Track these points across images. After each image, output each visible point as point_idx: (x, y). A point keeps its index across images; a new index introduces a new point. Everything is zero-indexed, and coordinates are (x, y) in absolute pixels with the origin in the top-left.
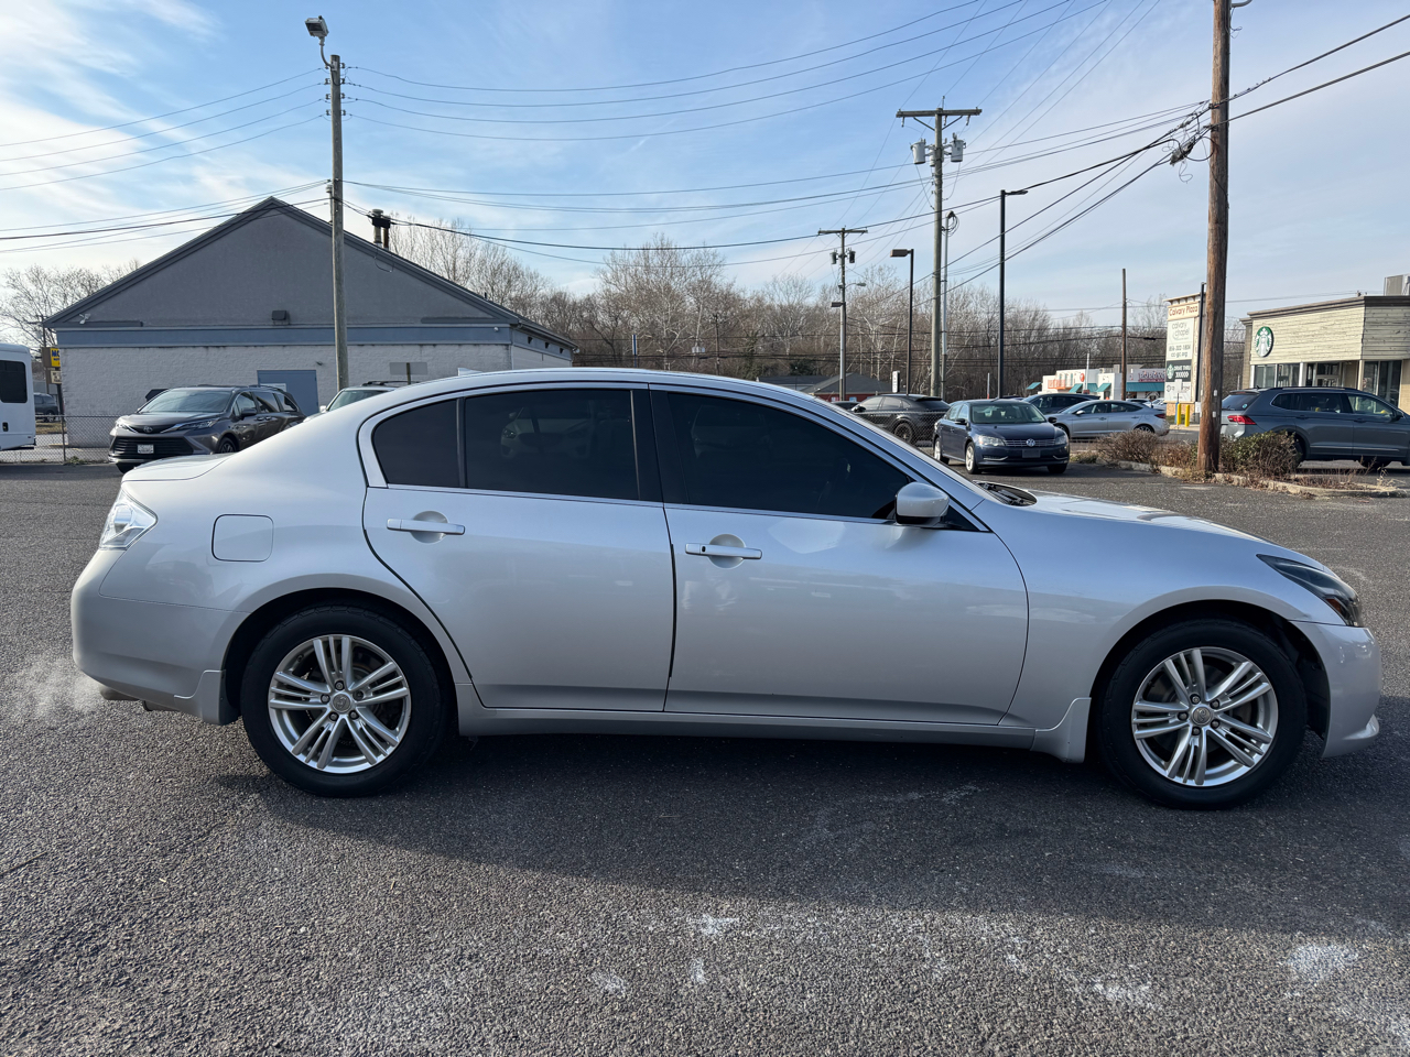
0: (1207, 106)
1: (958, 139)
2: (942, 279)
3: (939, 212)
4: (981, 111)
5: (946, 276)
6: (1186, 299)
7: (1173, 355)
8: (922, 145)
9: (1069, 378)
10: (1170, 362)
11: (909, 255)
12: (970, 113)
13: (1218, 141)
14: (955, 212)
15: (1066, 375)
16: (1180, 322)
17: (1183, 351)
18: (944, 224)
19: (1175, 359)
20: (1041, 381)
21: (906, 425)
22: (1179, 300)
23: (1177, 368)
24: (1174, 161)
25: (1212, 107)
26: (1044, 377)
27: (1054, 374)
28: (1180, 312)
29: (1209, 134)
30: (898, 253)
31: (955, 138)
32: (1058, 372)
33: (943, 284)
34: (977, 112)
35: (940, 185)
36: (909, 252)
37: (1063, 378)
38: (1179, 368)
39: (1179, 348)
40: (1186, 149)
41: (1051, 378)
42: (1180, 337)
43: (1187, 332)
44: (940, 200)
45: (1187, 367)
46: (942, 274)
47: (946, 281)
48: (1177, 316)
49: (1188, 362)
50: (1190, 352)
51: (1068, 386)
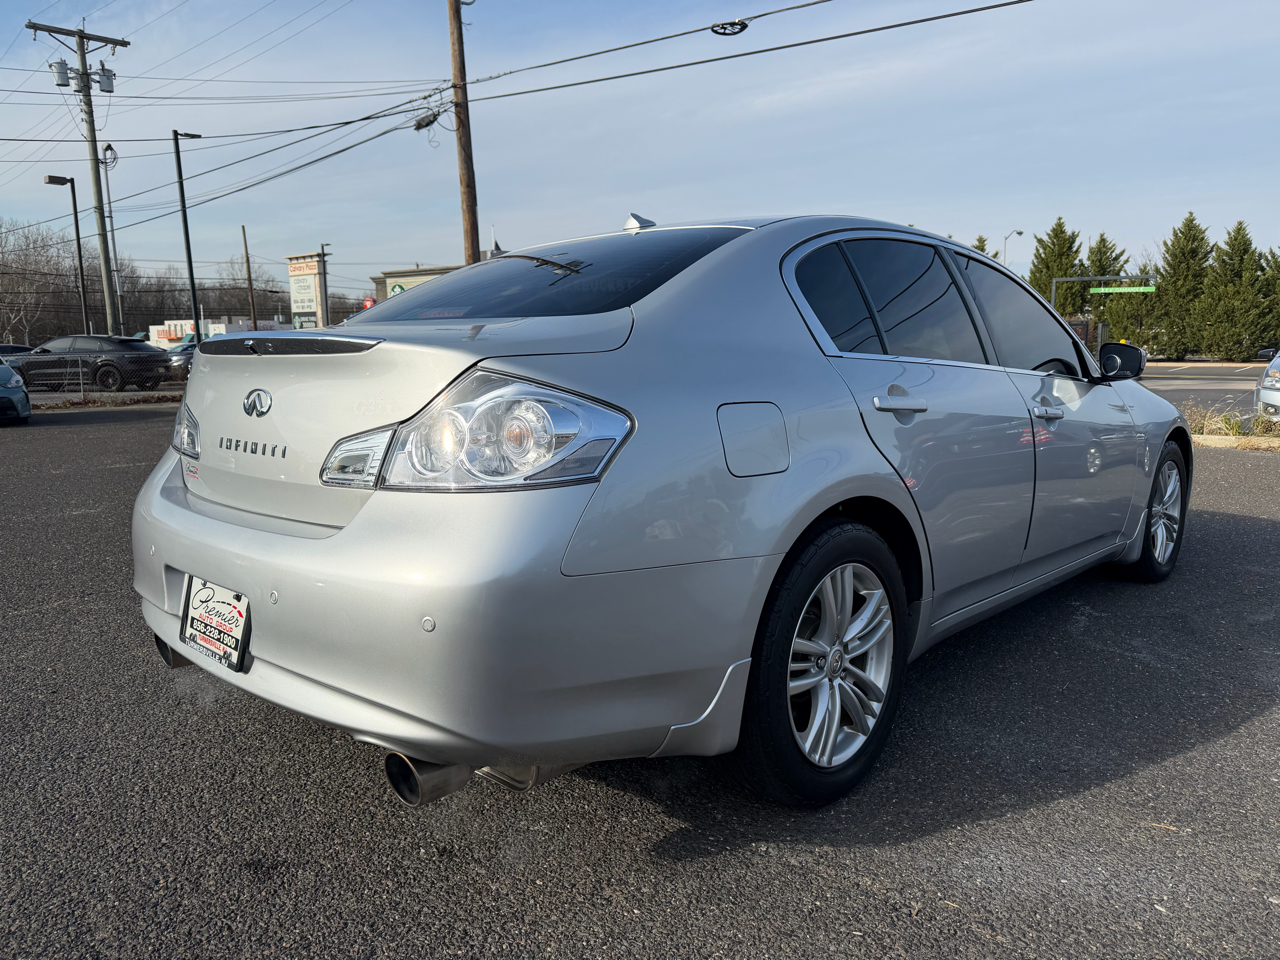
0: (450, 84)
1: (106, 67)
2: (106, 214)
3: (94, 141)
4: (129, 43)
5: (110, 212)
6: (304, 257)
7: (298, 307)
8: (63, 65)
9: (179, 328)
10: (296, 314)
11: (69, 184)
12: (116, 43)
13: (462, 116)
14: (113, 145)
15: (176, 326)
16: (301, 278)
17: (307, 304)
18: (101, 156)
19: (301, 311)
20: (148, 331)
21: (111, 369)
22: (297, 258)
23: (303, 319)
24: (419, 126)
25: (454, 86)
26: (151, 327)
27: (162, 324)
28: (300, 269)
29: (453, 109)
30: (55, 180)
31: (103, 66)
32: (167, 322)
33: (107, 220)
34: (125, 44)
35: (90, 113)
36: (68, 181)
37: (172, 328)
38: (306, 319)
39: (302, 301)
40: (432, 119)
41: (160, 328)
42: (303, 291)
43: (309, 287)
44: (92, 130)
45: (313, 319)
46: (106, 208)
47: (111, 217)
48: (297, 273)
49: (313, 314)
50: (314, 305)
51: (179, 335)
